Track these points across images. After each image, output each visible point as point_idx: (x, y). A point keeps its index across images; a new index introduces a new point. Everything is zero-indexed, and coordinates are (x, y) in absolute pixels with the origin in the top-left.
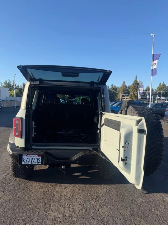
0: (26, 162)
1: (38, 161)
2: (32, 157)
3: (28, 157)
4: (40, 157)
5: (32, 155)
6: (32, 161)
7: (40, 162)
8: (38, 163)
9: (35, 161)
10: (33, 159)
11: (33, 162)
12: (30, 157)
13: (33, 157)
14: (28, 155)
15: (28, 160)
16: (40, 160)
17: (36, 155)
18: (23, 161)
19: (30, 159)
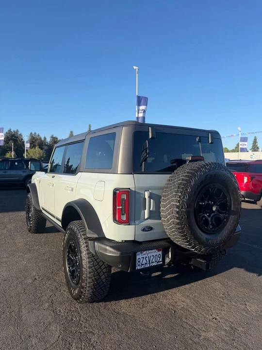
0: (142, 265)
1: (158, 259)
2: (149, 255)
3: (144, 256)
4: (160, 253)
5: (150, 251)
6: (149, 262)
7: (161, 260)
8: (159, 262)
9: (154, 261)
10: (152, 258)
11: (151, 262)
12: (146, 256)
13: (151, 255)
14: (145, 252)
15: (145, 261)
16: (160, 258)
17: (156, 250)
18: (137, 265)
19: (147, 259)
